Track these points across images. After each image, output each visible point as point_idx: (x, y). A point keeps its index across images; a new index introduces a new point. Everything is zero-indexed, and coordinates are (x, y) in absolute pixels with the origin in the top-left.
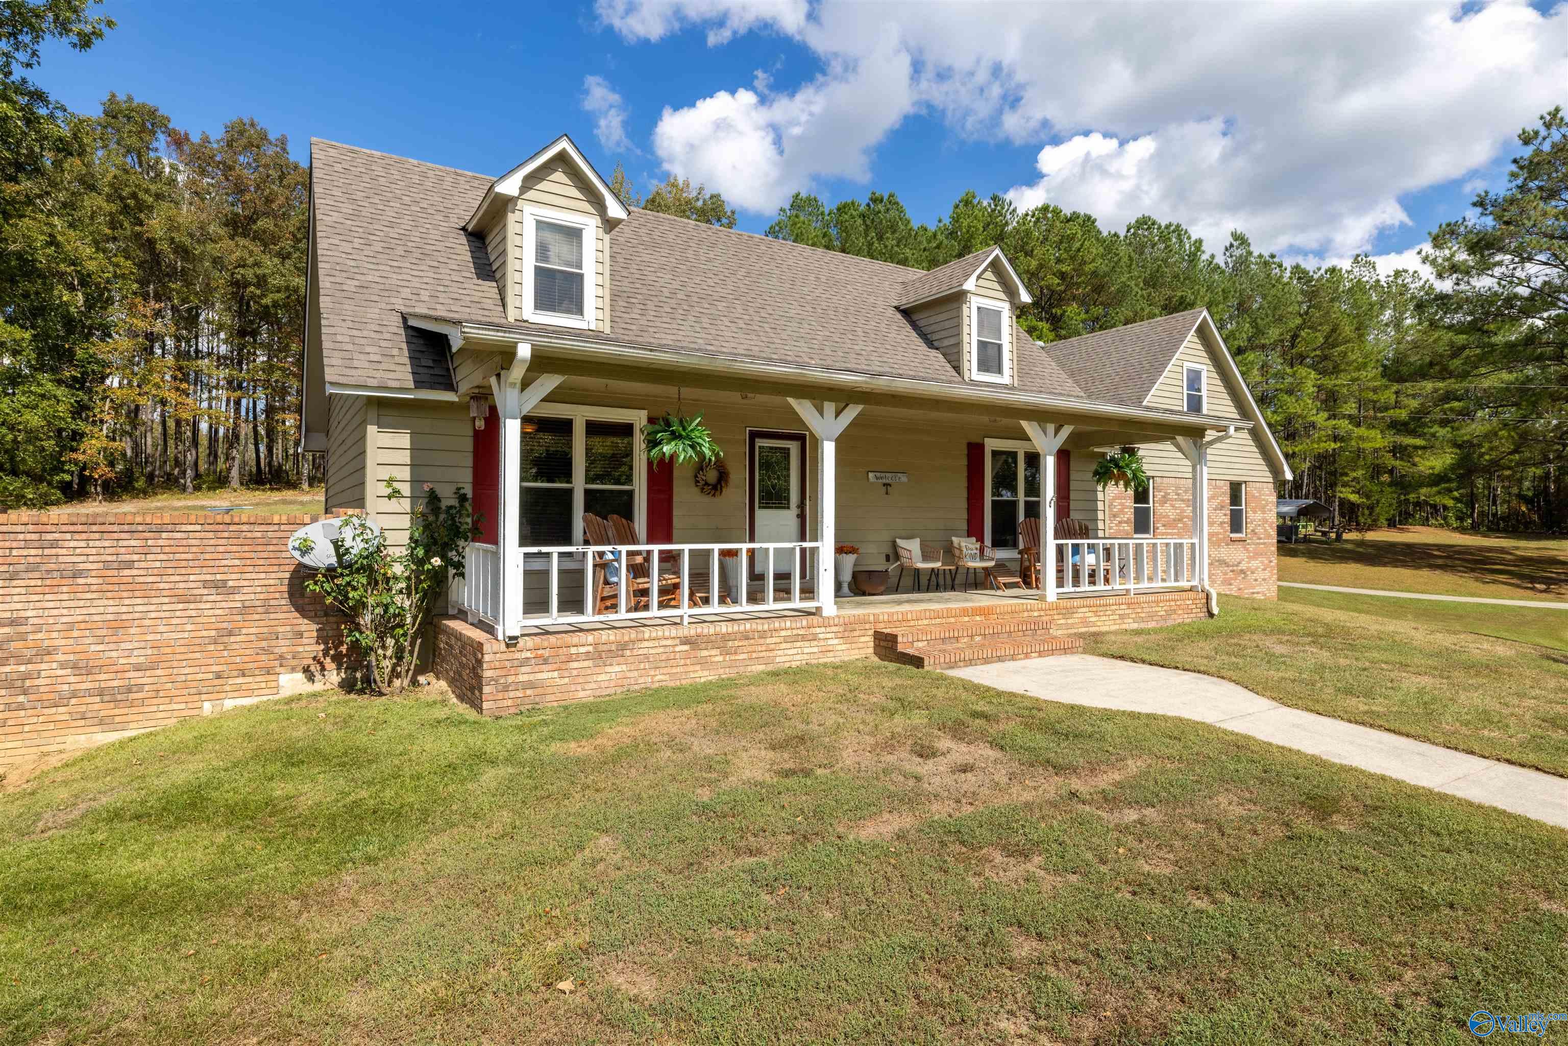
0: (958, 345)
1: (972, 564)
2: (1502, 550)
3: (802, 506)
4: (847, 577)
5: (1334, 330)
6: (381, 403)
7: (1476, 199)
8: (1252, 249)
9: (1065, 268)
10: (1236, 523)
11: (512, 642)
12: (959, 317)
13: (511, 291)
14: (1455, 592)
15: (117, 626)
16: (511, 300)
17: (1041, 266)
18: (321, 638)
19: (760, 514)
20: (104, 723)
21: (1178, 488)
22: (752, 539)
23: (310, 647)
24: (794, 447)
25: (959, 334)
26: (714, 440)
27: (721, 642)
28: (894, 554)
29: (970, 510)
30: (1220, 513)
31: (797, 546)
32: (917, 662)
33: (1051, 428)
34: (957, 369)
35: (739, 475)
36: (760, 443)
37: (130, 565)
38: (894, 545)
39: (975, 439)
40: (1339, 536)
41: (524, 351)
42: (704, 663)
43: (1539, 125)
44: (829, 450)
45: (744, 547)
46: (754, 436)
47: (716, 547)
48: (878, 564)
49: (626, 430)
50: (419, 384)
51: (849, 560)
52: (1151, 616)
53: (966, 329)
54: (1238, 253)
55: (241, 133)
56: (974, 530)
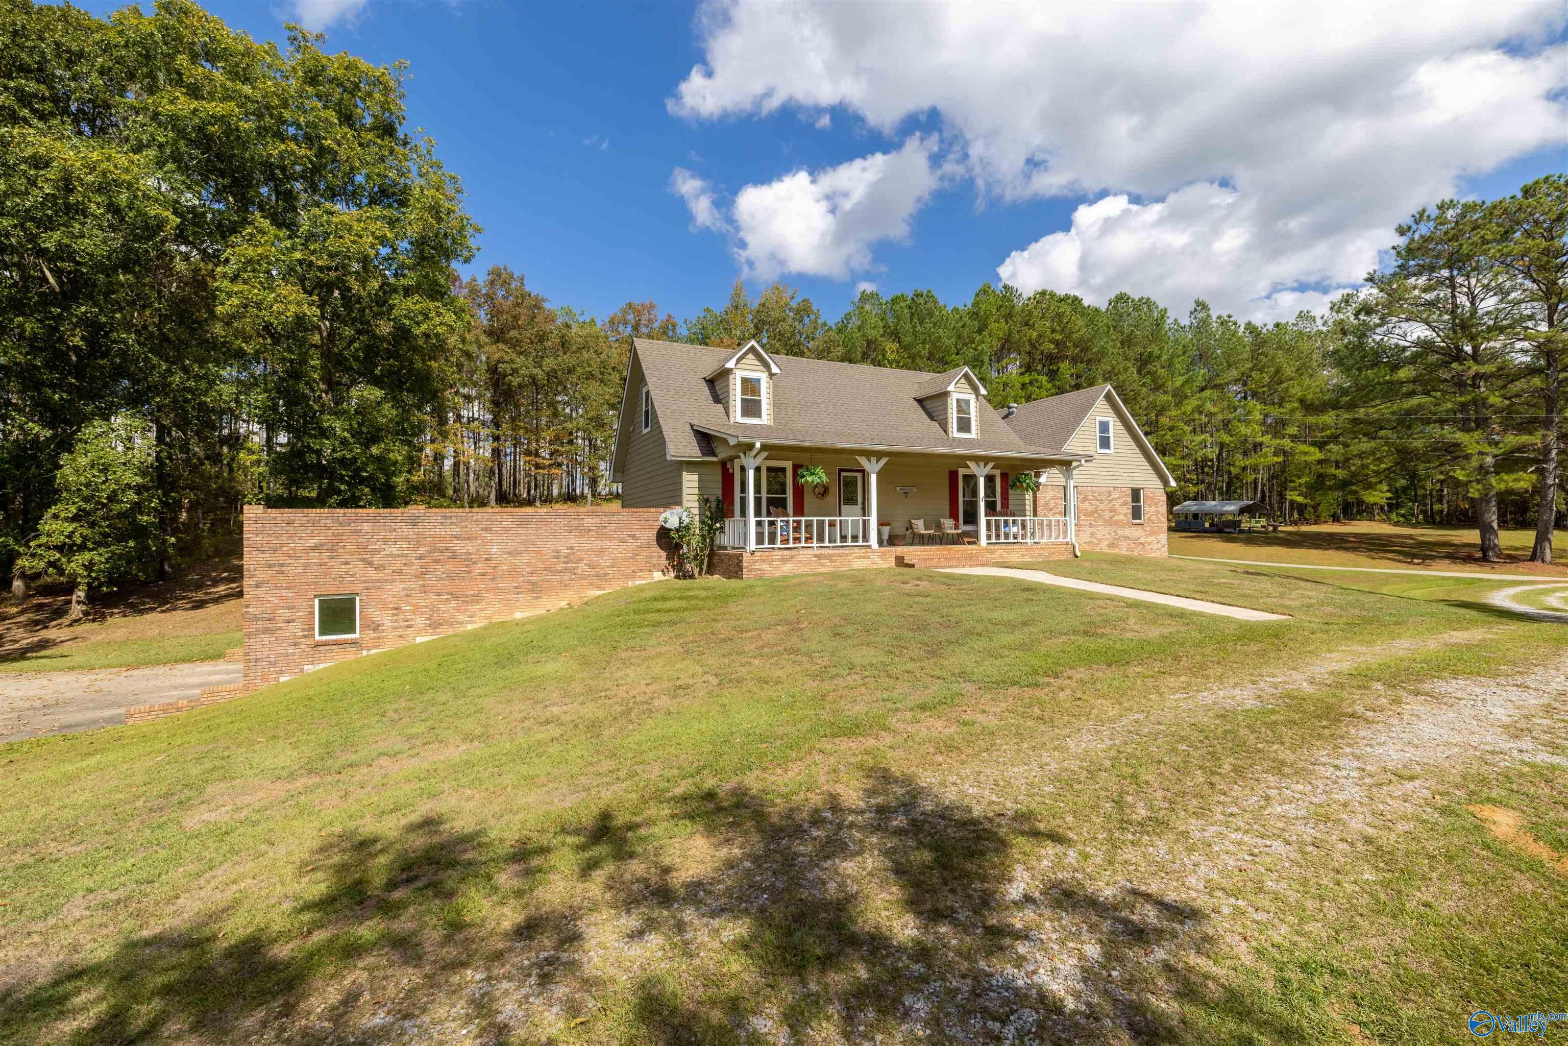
0: (946, 419)
1: (949, 531)
2: (1410, 537)
3: (863, 503)
4: (885, 537)
5: (1277, 371)
6: (689, 463)
7: (1366, 276)
8: (1211, 312)
9: (1058, 337)
10: (1136, 513)
11: (753, 553)
12: (946, 404)
13: (731, 409)
14: (1343, 565)
15: (601, 551)
16: (731, 413)
17: (1040, 336)
18: (668, 559)
19: (844, 507)
20: (599, 587)
21: (1094, 492)
22: (840, 515)
23: (664, 562)
24: (859, 475)
25: (946, 413)
26: (827, 475)
27: (830, 557)
28: (910, 527)
29: (951, 505)
30: (1125, 508)
31: (861, 519)
32: (912, 566)
33: (982, 464)
34: (946, 432)
35: (834, 490)
36: (843, 474)
37: (605, 527)
38: (910, 523)
39: (953, 468)
40: (1275, 528)
41: (758, 445)
42: (823, 565)
43: (1411, 221)
44: (874, 478)
45: (838, 519)
46: (840, 471)
47: (827, 519)
48: (901, 531)
49: (783, 470)
50: (704, 454)
51: (886, 530)
52: (1040, 556)
53: (950, 411)
54: (1200, 315)
55: (499, 275)
56: (954, 515)
